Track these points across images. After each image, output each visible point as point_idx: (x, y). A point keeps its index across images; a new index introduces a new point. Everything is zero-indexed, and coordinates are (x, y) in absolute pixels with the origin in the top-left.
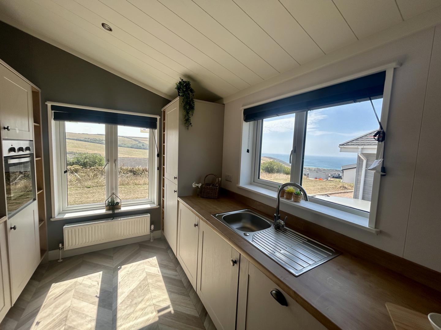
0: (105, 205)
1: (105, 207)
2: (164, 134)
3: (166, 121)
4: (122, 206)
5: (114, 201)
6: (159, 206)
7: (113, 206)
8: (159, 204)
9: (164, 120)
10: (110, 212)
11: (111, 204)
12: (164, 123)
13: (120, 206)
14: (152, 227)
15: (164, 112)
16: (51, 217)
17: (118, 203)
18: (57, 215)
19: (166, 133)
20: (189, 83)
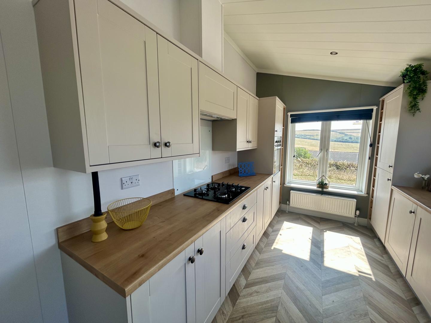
0: (316, 184)
1: (316, 185)
2: (380, 124)
3: (384, 111)
4: (329, 187)
5: (323, 182)
6: (367, 195)
7: (322, 185)
8: (368, 193)
9: (382, 109)
10: (320, 189)
11: (321, 184)
12: (382, 113)
13: (328, 187)
14: (358, 212)
15: (383, 101)
16: (284, 184)
17: (326, 184)
18: (287, 184)
19: (383, 122)
20: (420, 66)
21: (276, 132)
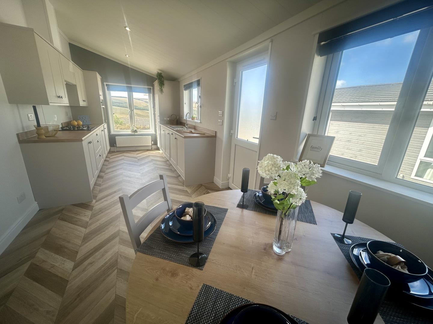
4: (138, 132)
10: (133, 133)
11: (133, 130)
14: (153, 142)
16: (110, 133)
17: (136, 130)
18: (112, 133)
20: (161, 73)
21: (100, 96)
